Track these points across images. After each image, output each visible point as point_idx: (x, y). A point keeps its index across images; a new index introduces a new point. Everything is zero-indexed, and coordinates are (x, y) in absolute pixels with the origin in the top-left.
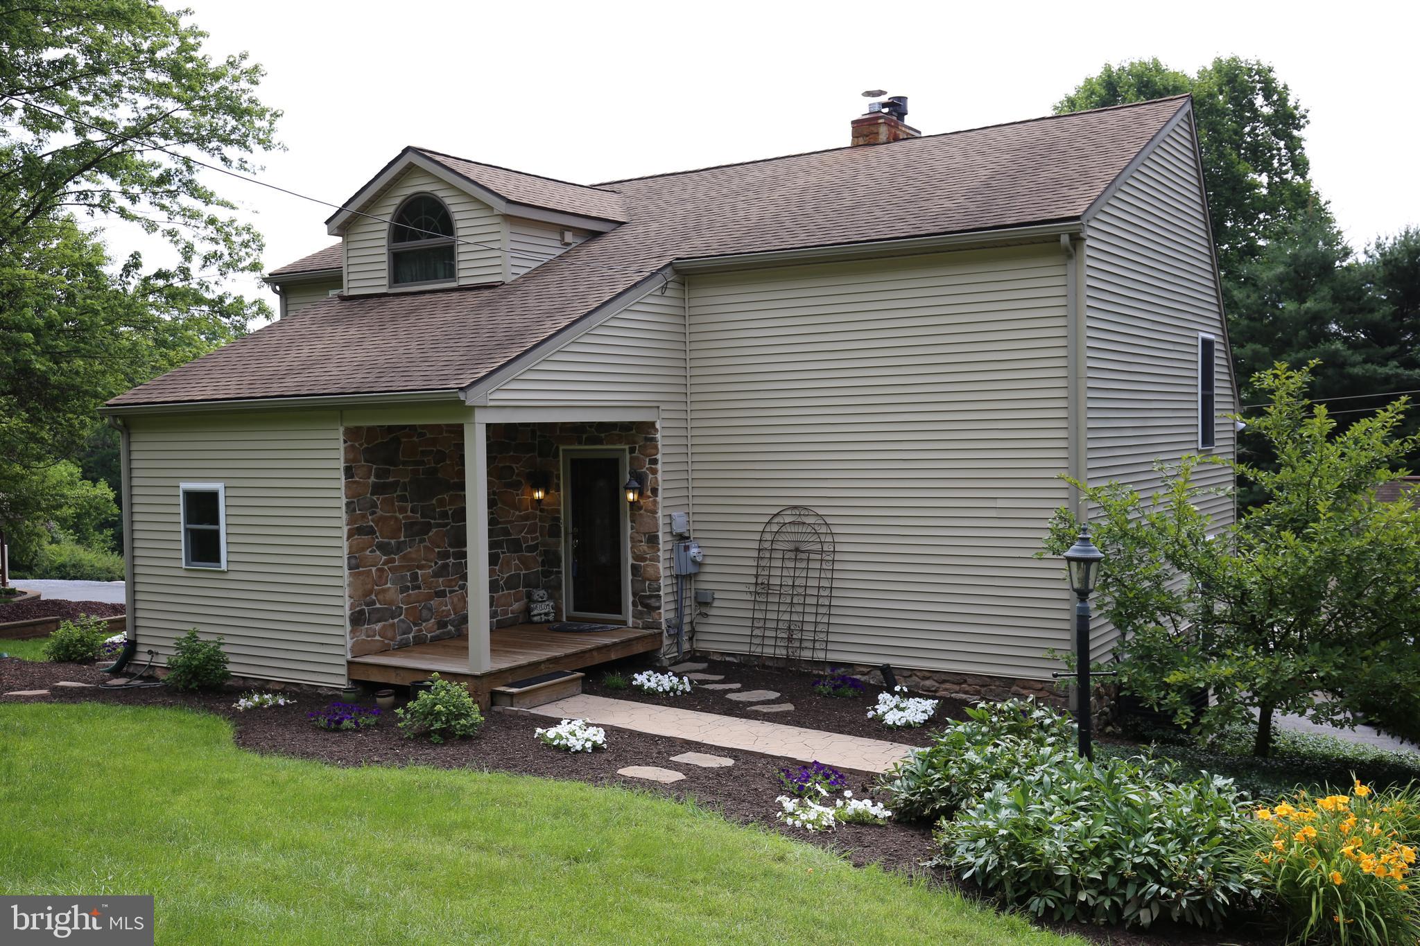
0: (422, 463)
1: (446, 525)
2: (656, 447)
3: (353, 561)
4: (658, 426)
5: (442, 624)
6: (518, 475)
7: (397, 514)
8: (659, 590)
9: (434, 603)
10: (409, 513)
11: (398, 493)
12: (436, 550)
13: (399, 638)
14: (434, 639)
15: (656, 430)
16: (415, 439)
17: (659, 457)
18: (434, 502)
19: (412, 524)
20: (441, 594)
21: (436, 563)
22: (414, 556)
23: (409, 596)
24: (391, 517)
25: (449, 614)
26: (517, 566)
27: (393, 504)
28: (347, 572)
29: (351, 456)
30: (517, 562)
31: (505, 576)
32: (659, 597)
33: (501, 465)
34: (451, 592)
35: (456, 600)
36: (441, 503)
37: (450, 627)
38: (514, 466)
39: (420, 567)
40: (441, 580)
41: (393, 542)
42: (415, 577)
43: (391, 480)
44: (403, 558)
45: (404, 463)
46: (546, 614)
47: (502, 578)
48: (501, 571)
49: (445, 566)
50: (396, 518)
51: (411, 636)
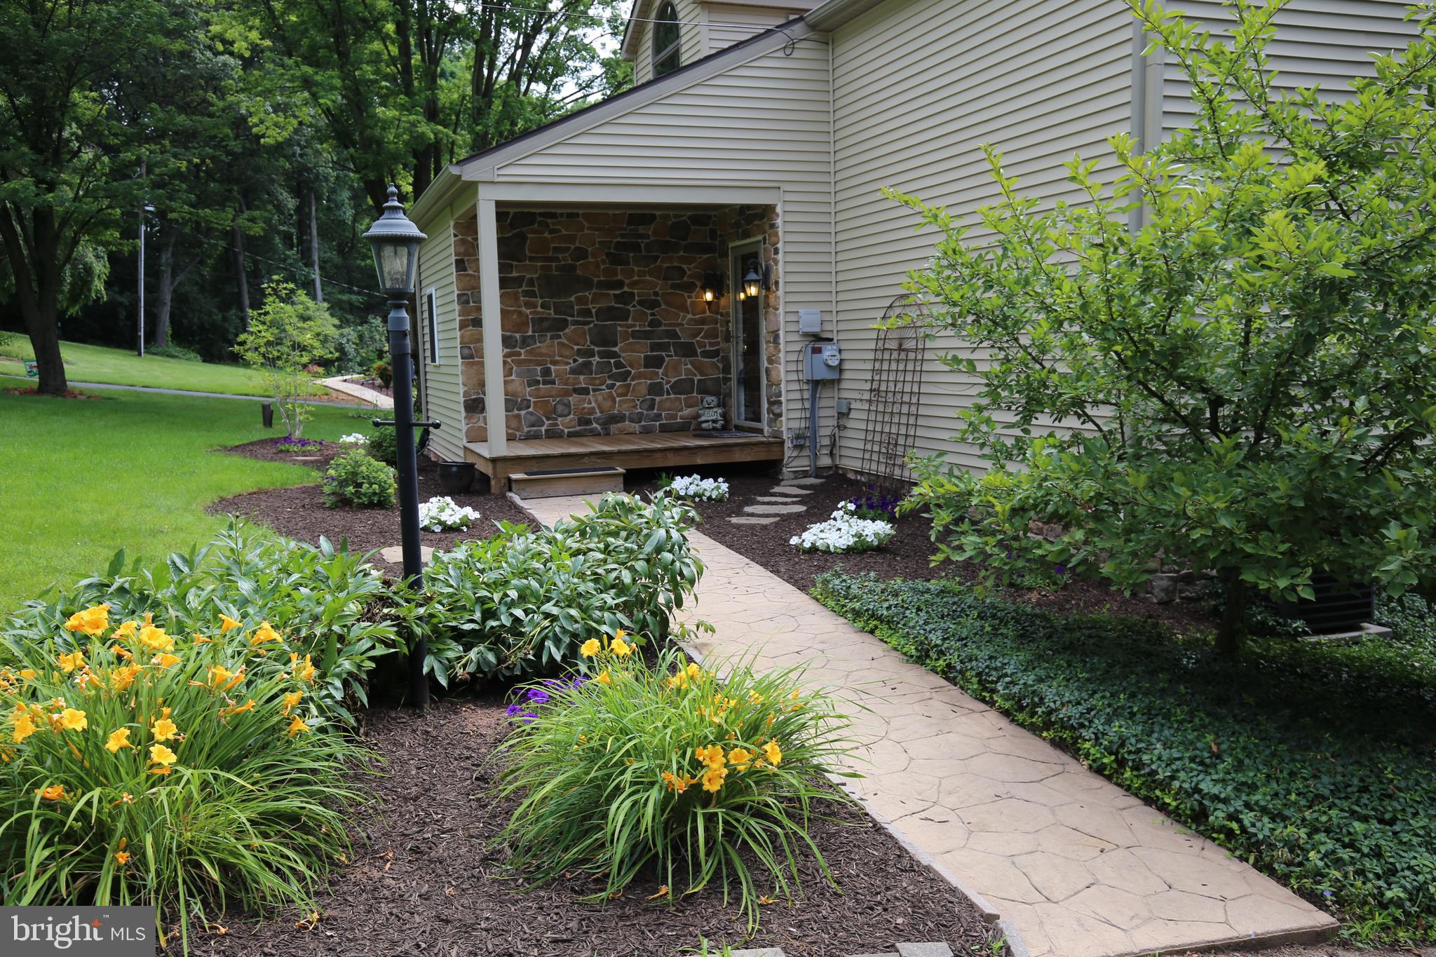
0: (557, 259)
1: (589, 323)
2: (776, 235)
3: (466, 351)
4: (779, 210)
5: (584, 421)
6: (690, 277)
7: (524, 309)
8: (780, 395)
9: (573, 399)
10: (539, 309)
11: (524, 288)
12: (576, 347)
13: (526, 429)
14: (571, 435)
15: (777, 215)
16: (546, 235)
17: (780, 245)
18: (572, 299)
19: (542, 320)
20: (585, 391)
21: (575, 361)
22: (544, 351)
23: (538, 390)
24: (514, 312)
25: (592, 411)
26: (688, 372)
27: (517, 299)
28: (460, 360)
29: (462, 250)
30: (689, 366)
31: (673, 380)
32: (780, 403)
33: (665, 265)
34: (594, 390)
35: (600, 398)
36: (580, 300)
37: (595, 425)
38: (685, 267)
39: (555, 363)
40: (582, 377)
41: (518, 336)
42: (546, 372)
43: (515, 274)
44: (530, 352)
45: (531, 259)
46: (715, 421)
47: (668, 382)
48: (665, 373)
49: (587, 365)
50: (520, 313)
51: (543, 429)
